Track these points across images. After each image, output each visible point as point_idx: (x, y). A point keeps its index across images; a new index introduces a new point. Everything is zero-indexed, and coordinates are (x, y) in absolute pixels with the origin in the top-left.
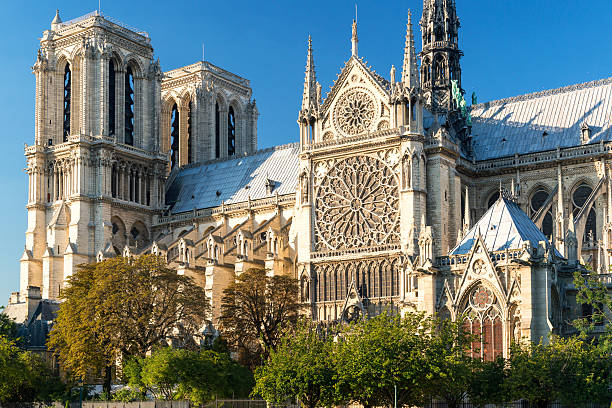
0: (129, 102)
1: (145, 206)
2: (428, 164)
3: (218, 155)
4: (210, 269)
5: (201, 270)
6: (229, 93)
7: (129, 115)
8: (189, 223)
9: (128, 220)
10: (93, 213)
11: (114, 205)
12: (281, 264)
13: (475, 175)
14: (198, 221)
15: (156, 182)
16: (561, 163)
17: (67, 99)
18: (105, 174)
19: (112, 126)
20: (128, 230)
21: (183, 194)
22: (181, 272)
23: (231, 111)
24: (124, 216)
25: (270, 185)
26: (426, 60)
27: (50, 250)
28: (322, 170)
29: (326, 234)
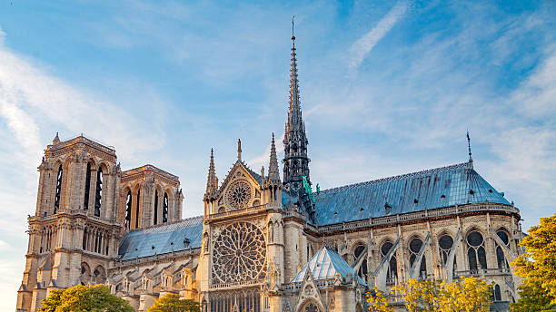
0: (99, 190)
1: (105, 256)
2: (285, 228)
3: (155, 222)
4: (143, 297)
5: (137, 297)
6: (165, 185)
7: (98, 198)
8: (133, 267)
9: (93, 265)
10: (70, 259)
11: (83, 254)
12: (190, 292)
13: (318, 235)
14: (139, 266)
15: (113, 240)
16: (372, 228)
17: (59, 187)
18: (80, 234)
19: (86, 204)
20: (92, 272)
21: (131, 247)
23: (166, 196)
24: (90, 262)
25: (187, 242)
26: (287, 164)
27: (38, 284)
28: (218, 232)
29: (219, 274)
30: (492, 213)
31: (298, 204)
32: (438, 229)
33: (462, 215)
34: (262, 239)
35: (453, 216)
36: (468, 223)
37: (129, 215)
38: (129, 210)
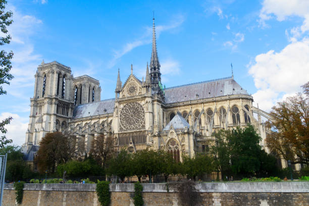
0: (63, 86)
1: (66, 116)
2: (153, 104)
3: (89, 101)
4: (86, 136)
5: (84, 136)
6: (93, 84)
7: (63, 90)
8: (80, 121)
9: (61, 121)
10: (50, 118)
11: (57, 116)
12: (108, 134)
13: (166, 108)
14: (82, 121)
15: (70, 109)
16: (190, 105)
17: (44, 85)
18: (55, 107)
19: (58, 93)
20: (61, 124)
21: (78, 113)
22: (77, 136)
23: (93, 89)
24: (60, 119)
25: (105, 110)
26: (152, 76)
27: (36, 130)
28: (122, 106)
29: (123, 125)
30: (242, 99)
31: (158, 94)
32: (219, 105)
33: (230, 99)
34: (143, 109)
35: (226, 100)
36: (233, 103)
37: (77, 97)
38: (76, 96)
